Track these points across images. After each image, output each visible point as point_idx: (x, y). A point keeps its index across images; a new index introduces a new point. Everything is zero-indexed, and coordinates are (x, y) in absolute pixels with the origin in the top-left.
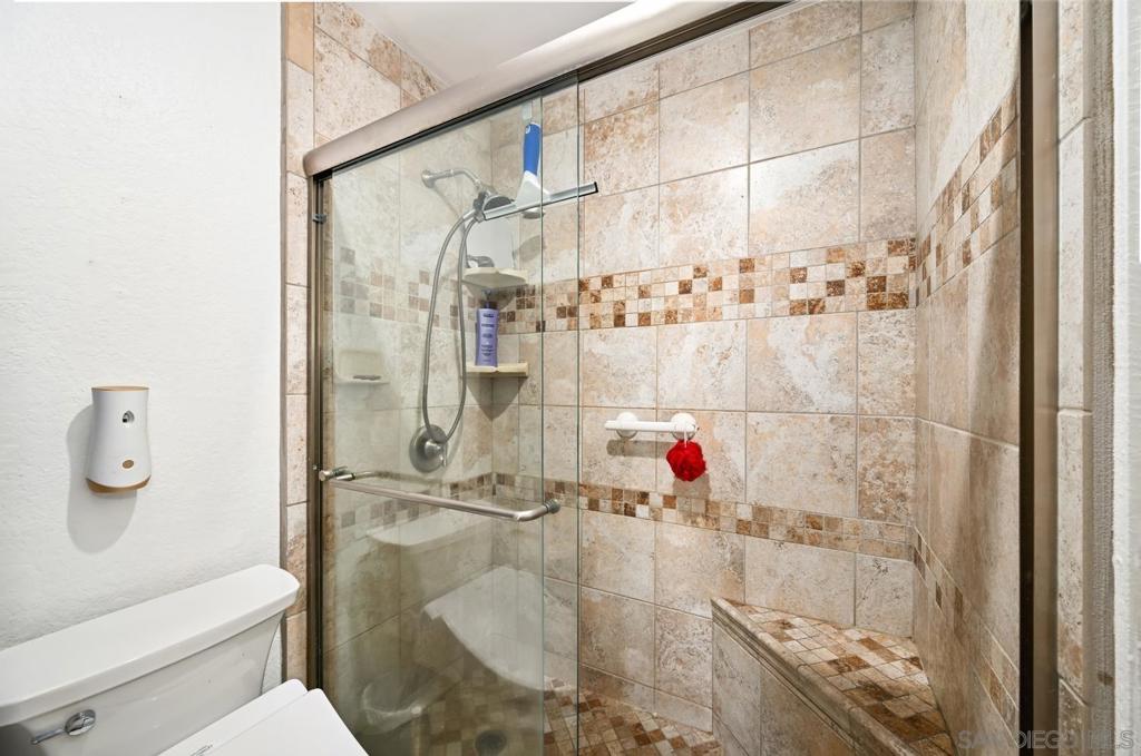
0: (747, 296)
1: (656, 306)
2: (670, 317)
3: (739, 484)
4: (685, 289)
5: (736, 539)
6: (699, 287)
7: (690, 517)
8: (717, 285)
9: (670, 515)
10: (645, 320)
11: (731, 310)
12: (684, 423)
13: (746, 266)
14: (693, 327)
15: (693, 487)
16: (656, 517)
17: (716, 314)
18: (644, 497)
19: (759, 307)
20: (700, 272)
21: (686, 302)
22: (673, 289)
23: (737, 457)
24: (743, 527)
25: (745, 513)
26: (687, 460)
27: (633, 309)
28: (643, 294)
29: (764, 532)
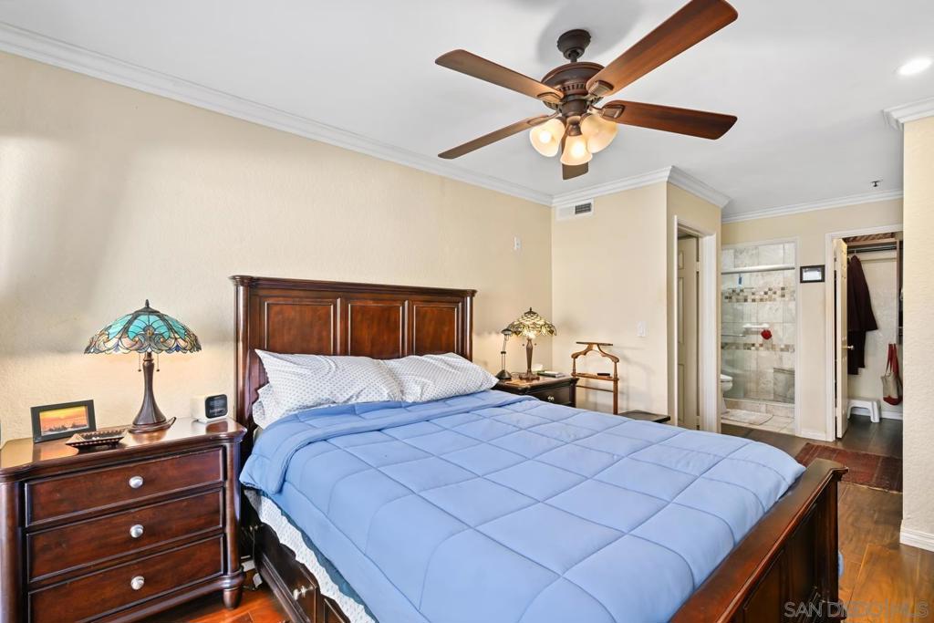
0: (783, 296)
1: (757, 297)
2: (761, 300)
3: (781, 340)
4: (766, 293)
5: (780, 353)
6: (770, 293)
7: (768, 349)
8: (775, 293)
9: (761, 348)
10: (754, 300)
11: (779, 299)
12: (766, 326)
13: (783, 289)
14: (768, 302)
15: (768, 341)
16: (757, 349)
17: (775, 300)
18: (753, 345)
19: (787, 299)
20: (770, 290)
21: (766, 297)
22: (763, 293)
23: (780, 333)
24: (782, 350)
25: (783, 346)
26: (767, 335)
27: (750, 297)
28: (753, 294)
29: (788, 350)
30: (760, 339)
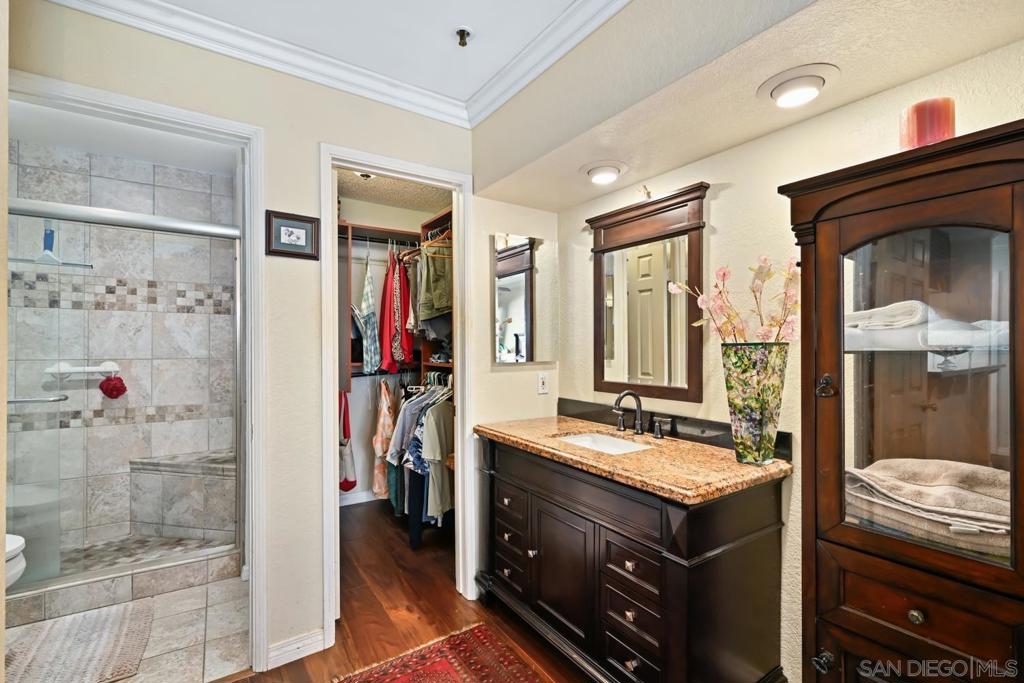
0: (153, 300)
1: (89, 298)
2: (99, 306)
3: (147, 397)
4: (110, 290)
5: (146, 426)
6: (120, 291)
7: (115, 420)
8: (133, 292)
9: (98, 421)
10: (77, 305)
11: (142, 306)
12: (110, 367)
13: (152, 284)
14: (116, 313)
15: (116, 403)
16: (87, 424)
17: (132, 307)
18: (76, 414)
19: (160, 307)
20: (121, 283)
21: (111, 298)
22: (102, 290)
23: (146, 383)
24: (150, 419)
25: (151, 411)
26: (113, 388)
27: (67, 298)
28: (76, 289)
29: (163, 419)
30: (97, 397)
